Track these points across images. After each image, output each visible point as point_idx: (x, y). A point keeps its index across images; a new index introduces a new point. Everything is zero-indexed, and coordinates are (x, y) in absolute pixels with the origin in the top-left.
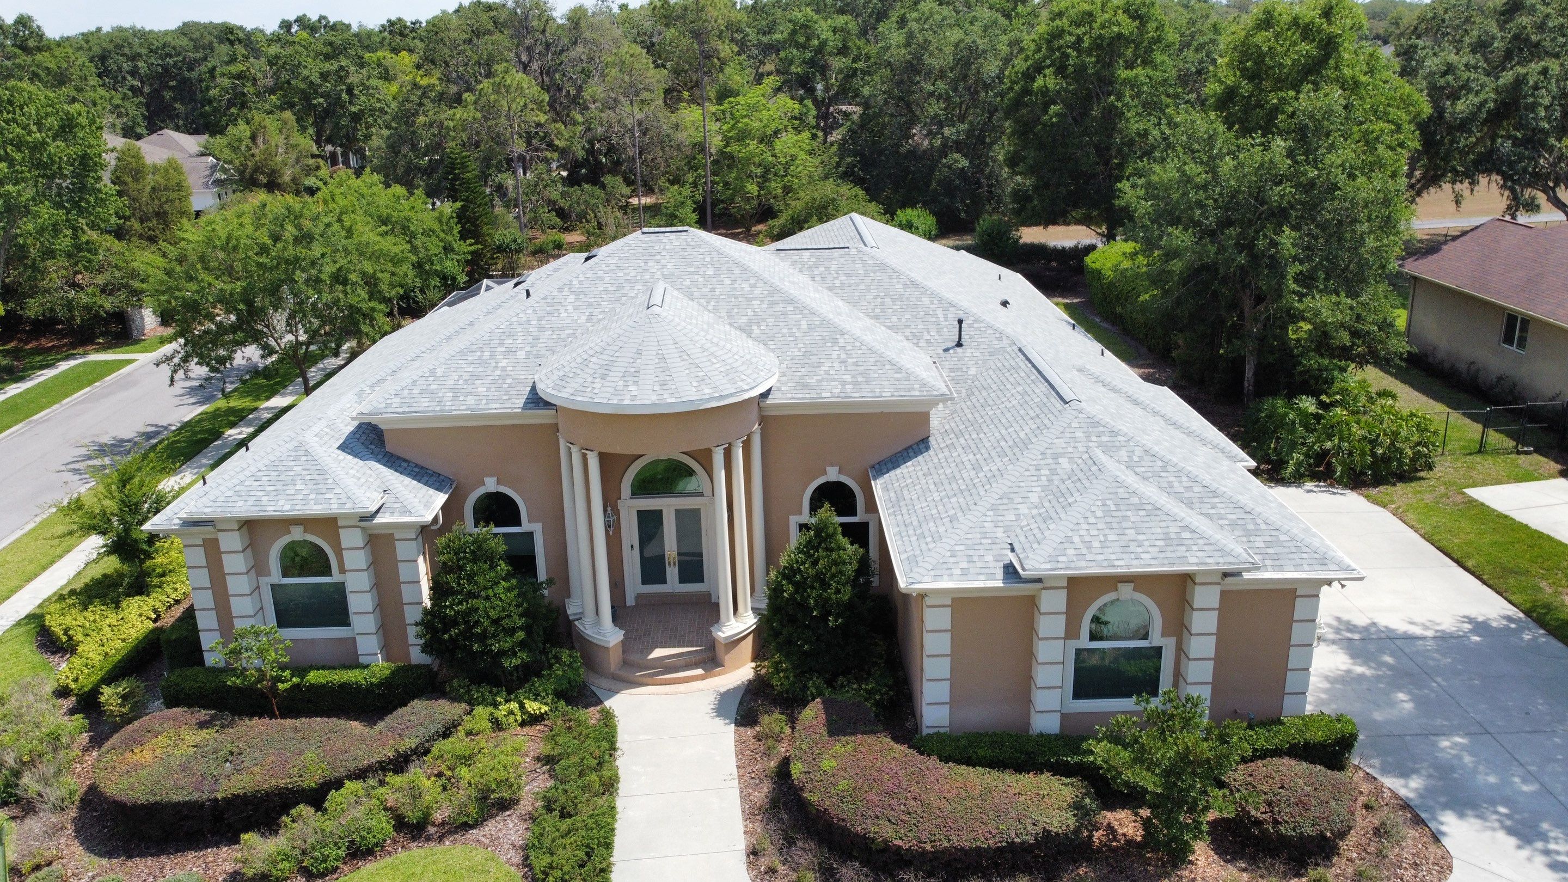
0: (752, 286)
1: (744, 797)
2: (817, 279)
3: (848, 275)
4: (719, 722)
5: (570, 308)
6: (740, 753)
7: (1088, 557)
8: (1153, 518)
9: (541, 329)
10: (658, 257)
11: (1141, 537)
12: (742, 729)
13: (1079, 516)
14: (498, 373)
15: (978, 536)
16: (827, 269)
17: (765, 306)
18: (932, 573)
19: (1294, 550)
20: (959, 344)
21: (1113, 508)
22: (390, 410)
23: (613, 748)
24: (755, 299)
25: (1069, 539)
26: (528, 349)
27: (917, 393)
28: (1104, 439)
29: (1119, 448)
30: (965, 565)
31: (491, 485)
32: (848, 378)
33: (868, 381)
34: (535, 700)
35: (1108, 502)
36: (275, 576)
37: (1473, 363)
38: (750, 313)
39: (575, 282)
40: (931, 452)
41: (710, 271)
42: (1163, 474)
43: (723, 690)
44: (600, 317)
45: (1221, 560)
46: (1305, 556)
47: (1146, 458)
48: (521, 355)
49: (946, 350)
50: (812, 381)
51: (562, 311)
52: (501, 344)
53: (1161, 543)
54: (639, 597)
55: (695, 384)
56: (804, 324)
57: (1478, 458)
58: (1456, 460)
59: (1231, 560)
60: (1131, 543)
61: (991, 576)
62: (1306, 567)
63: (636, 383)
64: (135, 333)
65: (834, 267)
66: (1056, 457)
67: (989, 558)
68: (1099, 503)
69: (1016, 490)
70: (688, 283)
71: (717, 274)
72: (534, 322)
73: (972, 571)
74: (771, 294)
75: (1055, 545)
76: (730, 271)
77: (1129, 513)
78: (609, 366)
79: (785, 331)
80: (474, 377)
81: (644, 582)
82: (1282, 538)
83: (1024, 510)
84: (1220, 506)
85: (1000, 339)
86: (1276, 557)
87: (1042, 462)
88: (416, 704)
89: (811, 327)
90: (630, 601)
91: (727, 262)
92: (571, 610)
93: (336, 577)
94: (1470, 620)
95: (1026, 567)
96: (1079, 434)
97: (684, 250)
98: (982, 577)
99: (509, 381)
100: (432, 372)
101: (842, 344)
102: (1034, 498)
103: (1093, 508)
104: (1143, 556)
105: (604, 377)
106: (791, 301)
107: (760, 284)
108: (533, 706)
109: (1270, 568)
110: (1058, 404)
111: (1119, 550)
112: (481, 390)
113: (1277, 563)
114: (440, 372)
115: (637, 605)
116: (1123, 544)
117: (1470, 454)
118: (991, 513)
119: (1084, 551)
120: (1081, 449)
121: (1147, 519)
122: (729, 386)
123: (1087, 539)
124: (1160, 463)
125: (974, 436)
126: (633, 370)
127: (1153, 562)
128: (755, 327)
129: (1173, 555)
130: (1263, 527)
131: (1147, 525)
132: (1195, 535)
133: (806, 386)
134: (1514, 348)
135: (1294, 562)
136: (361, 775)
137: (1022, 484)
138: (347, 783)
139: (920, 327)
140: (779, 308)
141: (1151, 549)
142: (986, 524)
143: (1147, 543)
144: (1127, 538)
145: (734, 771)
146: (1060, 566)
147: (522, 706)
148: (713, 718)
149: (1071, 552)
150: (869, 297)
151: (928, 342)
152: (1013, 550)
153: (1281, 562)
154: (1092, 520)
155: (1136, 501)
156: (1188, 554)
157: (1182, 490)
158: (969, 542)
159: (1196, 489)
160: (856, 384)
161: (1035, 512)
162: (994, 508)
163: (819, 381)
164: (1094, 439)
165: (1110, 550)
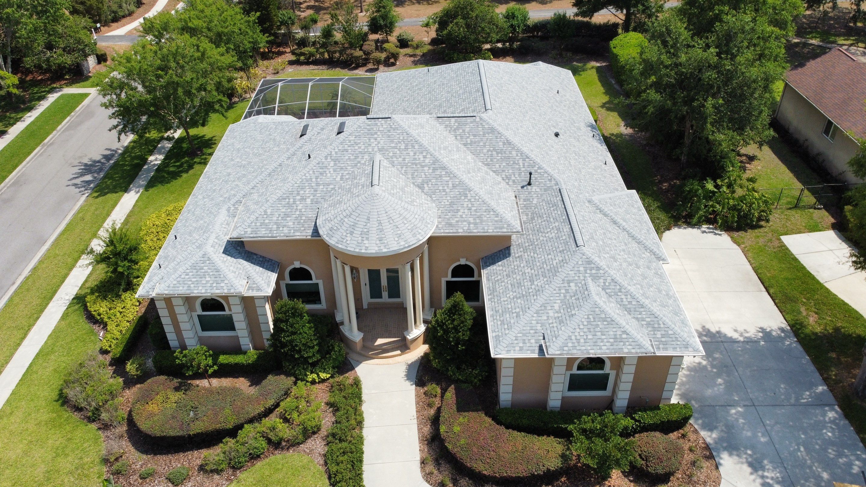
0: (425, 157)
1: (420, 430)
2: (458, 138)
3: (475, 136)
4: (408, 383)
5: (331, 170)
6: (417, 403)
7: (578, 348)
8: (610, 326)
9: (318, 184)
10: (376, 136)
11: (603, 337)
12: (418, 388)
13: (576, 324)
14: (298, 213)
15: (529, 328)
16: (464, 131)
17: (431, 171)
18: (506, 349)
19: (674, 339)
20: (529, 184)
21: (592, 320)
22: (247, 235)
23: (361, 401)
24: (426, 166)
25: (570, 338)
26: (312, 197)
27: (505, 230)
28: (594, 271)
29: (600, 278)
30: (521, 345)
31: (297, 265)
32: (471, 220)
33: (482, 221)
34: (324, 372)
35: (591, 317)
36: (199, 311)
37: (807, 140)
38: (423, 176)
39: (333, 153)
40: (511, 259)
41: (403, 147)
42: (619, 294)
43: (410, 362)
44: (347, 177)
45: (638, 351)
46: (679, 343)
47: (612, 284)
48: (309, 201)
49: (523, 187)
50: (453, 222)
51: (328, 172)
52: (298, 194)
53: (612, 340)
54: (369, 304)
55: (396, 239)
56: (451, 185)
57: (793, 212)
58: (782, 213)
59: (643, 350)
60: (599, 341)
61: (533, 352)
62: (678, 349)
63: (367, 239)
64: (85, 72)
65: (467, 130)
66: (569, 282)
67: (533, 341)
68: (586, 317)
69: (548, 301)
70: (391, 154)
71: (406, 149)
72: (314, 180)
73: (524, 348)
74: (434, 163)
75: (563, 341)
76: (413, 147)
77: (599, 323)
78: (354, 226)
79: (441, 188)
80: (287, 215)
81: (371, 298)
82: (670, 332)
83: (551, 314)
84: (644, 313)
85: (550, 180)
86: (665, 343)
87: (562, 285)
88: (270, 378)
89: (454, 186)
90: (365, 306)
91: (412, 140)
92: (338, 319)
93: (227, 312)
94: (763, 330)
95: (549, 353)
96: (582, 269)
97: (389, 131)
98: (529, 352)
99: (304, 218)
100: (265, 212)
101: (469, 198)
102: (556, 307)
103: (583, 320)
104: (603, 347)
105: (352, 233)
106: (444, 168)
107: (428, 156)
108: (323, 375)
109: (661, 349)
110: (574, 246)
111: (592, 344)
112: (290, 224)
113: (665, 346)
114: (269, 211)
115: (368, 309)
116: (594, 340)
117: (790, 209)
118: (535, 315)
119: (576, 344)
120: (582, 278)
121: (607, 326)
122: (413, 239)
123: (578, 337)
124: (618, 287)
125: (532, 254)
126: (365, 230)
127: (607, 351)
128: (426, 186)
129: (617, 347)
130: (662, 326)
131: (607, 330)
132: (628, 336)
133: (450, 225)
134: (828, 138)
135: (673, 346)
136: (251, 421)
137: (552, 298)
138: (246, 425)
139: (510, 171)
140: (438, 172)
141: (607, 344)
142: (533, 322)
143: (605, 340)
144: (597, 337)
145: (414, 413)
146: (564, 352)
147: (318, 375)
148: (405, 380)
149: (570, 345)
150: (485, 151)
151: (514, 181)
152: (544, 339)
153: (667, 346)
154: (582, 327)
155: (603, 316)
156: (624, 347)
157: (627, 303)
158: (524, 332)
159: (634, 303)
160: (475, 224)
161: (556, 315)
162: (537, 312)
163: (457, 222)
164: (588, 271)
165: (588, 344)
